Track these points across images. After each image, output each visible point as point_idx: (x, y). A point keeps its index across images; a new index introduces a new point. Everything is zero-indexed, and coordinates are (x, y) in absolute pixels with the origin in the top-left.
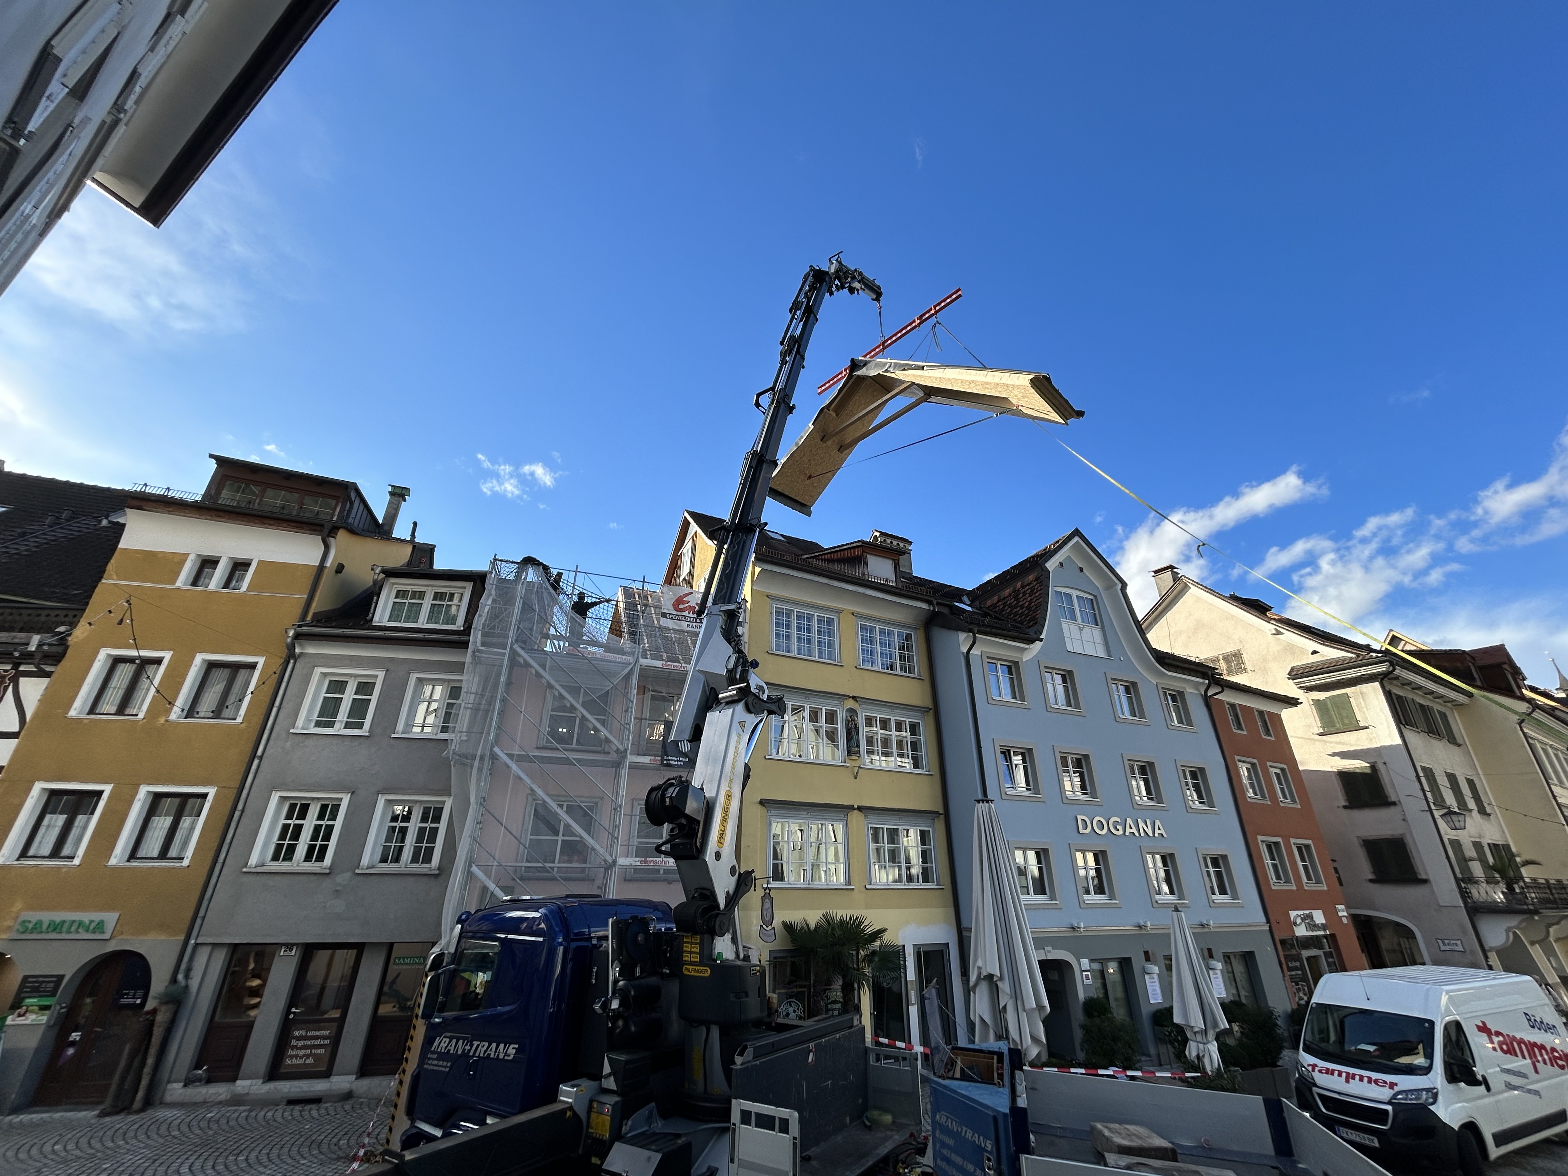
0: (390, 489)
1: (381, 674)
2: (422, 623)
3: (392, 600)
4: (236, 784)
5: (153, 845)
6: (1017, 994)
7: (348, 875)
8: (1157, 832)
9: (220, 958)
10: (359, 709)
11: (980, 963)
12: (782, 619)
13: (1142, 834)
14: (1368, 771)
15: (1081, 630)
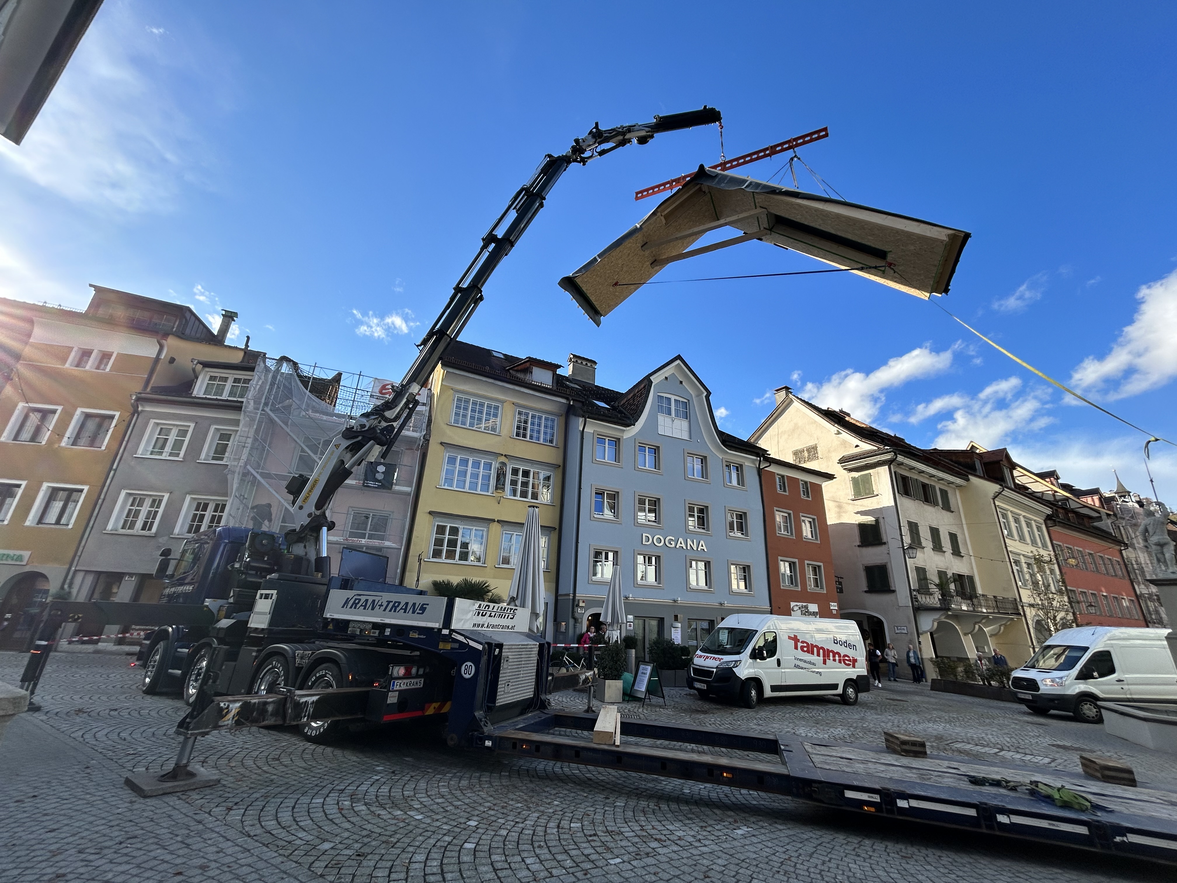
0: (224, 313)
1: (192, 425)
2: (225, 396)
3: (207, 381)
4: (100, 484)
5: (52, 517)
7: (166, 538)
8: (700, 548)
9: (90, 579)
10: (178, 445)
12: (462, 404)
13: (689, 548)
14: (874, 523)
15: (673, 421)
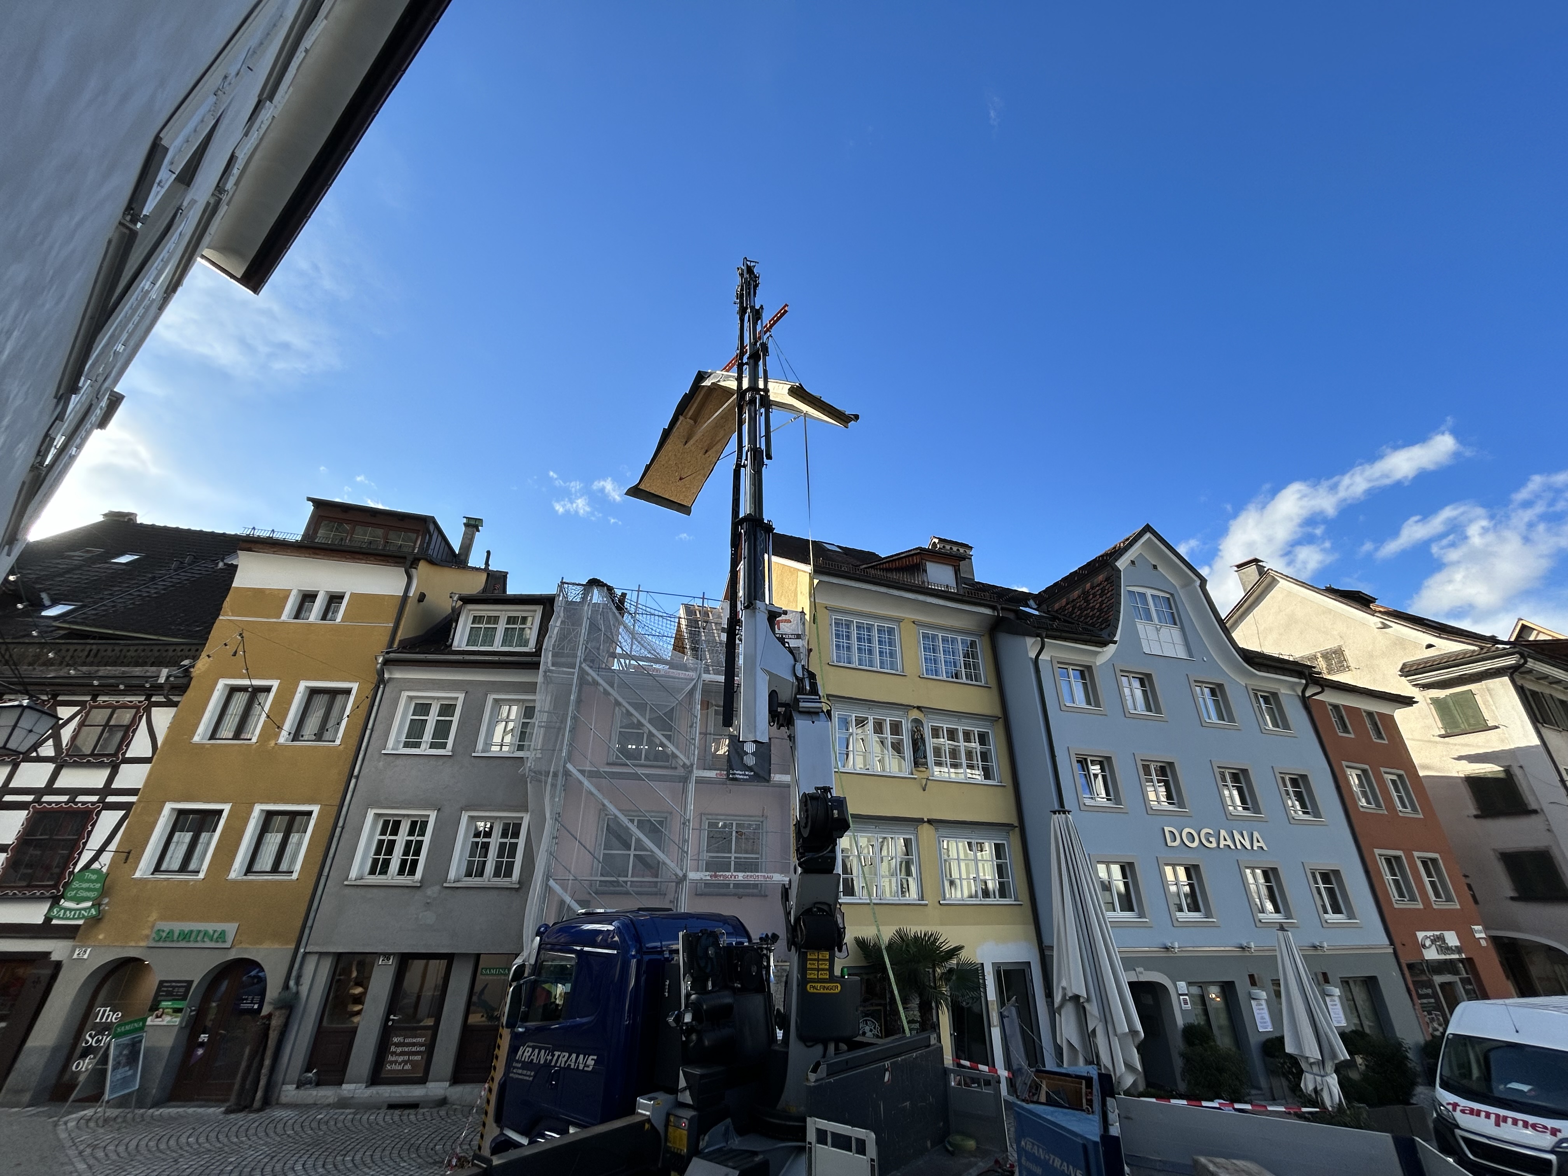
0: (465, 520)
1: (461, 696)
2: (497, 646)
3: (469, 625)
4: (337, 802)
5: (266, 861)
6: (1107, 1017)
7: (437, 888)
8: (1256, 845)
9: (326, 966)
10: (442, 730)
11: (1064, 983)
12: (842, 630)
13: (1239, 846)
14: (1502, 775)
15: (1158, 630)
